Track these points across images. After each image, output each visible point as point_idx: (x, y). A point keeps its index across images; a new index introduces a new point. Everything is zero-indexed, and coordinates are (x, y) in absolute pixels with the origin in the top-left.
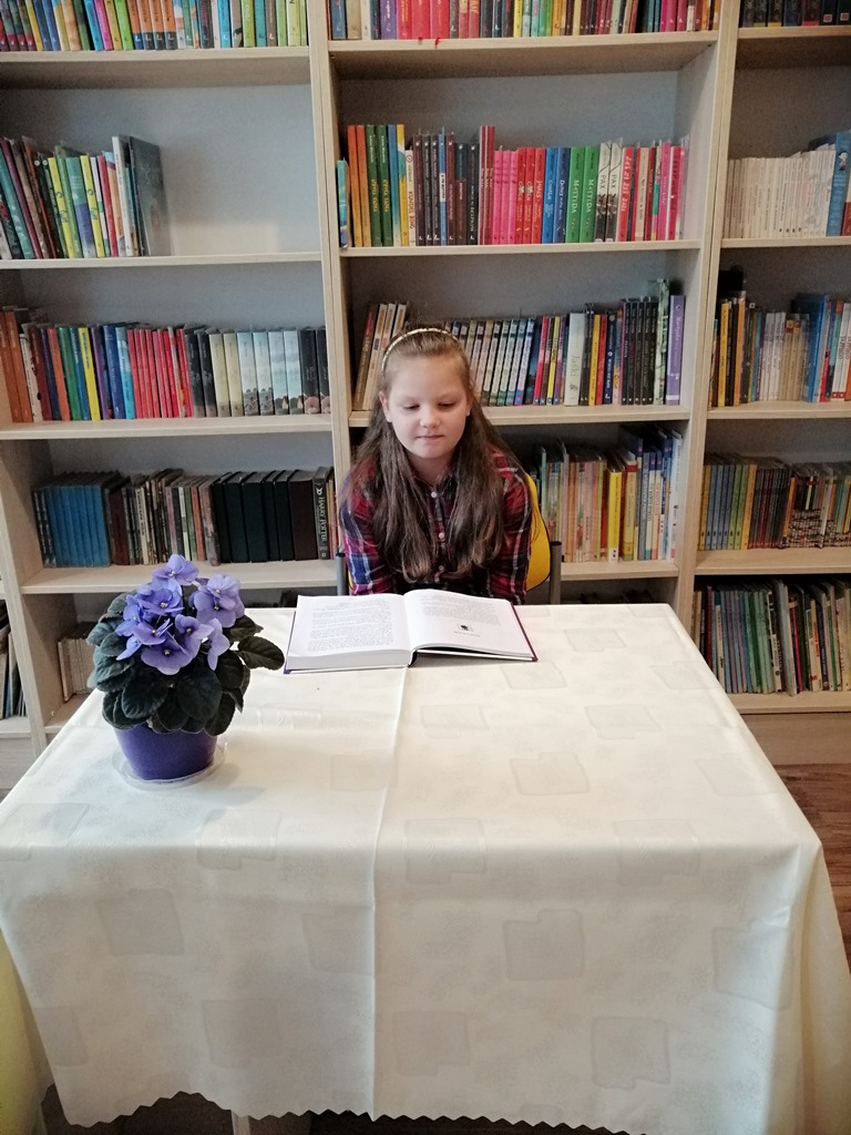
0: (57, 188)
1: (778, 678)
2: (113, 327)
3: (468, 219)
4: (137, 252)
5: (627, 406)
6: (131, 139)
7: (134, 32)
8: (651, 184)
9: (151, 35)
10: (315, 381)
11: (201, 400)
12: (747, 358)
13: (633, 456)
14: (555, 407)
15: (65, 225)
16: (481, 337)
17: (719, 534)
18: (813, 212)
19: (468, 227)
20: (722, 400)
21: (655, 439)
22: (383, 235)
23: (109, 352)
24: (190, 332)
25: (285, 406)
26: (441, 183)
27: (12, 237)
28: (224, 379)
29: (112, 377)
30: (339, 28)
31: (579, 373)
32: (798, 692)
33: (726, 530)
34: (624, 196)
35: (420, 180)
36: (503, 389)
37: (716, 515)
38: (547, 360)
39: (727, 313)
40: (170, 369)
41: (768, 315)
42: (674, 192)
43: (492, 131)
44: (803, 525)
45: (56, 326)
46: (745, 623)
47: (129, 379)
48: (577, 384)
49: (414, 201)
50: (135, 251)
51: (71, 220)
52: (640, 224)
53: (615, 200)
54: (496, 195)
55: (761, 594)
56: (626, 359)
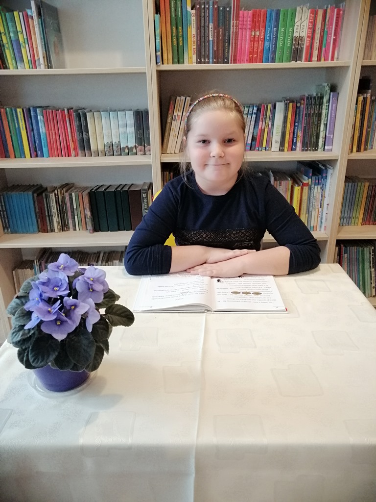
1: (374, 290)
2: (35, 108)
3: (224, 50)
4: (47, 67)
5: (304, 152)
8: (323, 30)
10: (142, 138)
12: (369, 127)
13: (306, 178)
14: (267, 152)
15: (7, 51)
17: (347, 218)
19: (224, 54)
20: (355, 149)
21: (317, 169)
22: (178, 58)
23: (34, 122)
24: (76, 111)
25: (127, 151)
26: (210, 29)
28: (95, 136)
29: (36, 135)
31: (280, 134)
33: (351, 215)
34: (308, 37)
35: (199, 27)
37: (347, 208)
38: (263, 127)
39: (361, 102)
40: (66, 131)
42: (335, 35)
45: (5, 107)
46: (359, 263)
47: (45, 136)
48: (279, 140)
49: (195, 39)
50: (46, 66)
51: (11, 48)
52: (315, 53)
53: (303, 39)
54: (239, 36)
55: (368, 248)
56: (305, 127)
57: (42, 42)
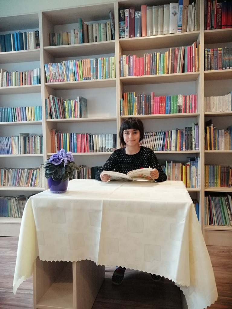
0: (66, 106)
1: (231, 222)
2: (74, 133)
5: (187, 151)
6: (81, 97)
7: (83, 77)
8: (190, 103)
9: (86, 78)
11: (91, 149)
12: (215, 140)
13: (188, 162)
14: (169, 151)
16: (152, 136)
17: (213, 183)
18: (227, 107)
19: (149, 112)
20: (208, 149)
21: (194, 158)
22: (130, 113)
23: (73, 138)
24: (89, 134)
25: (108, 150)
26: (143, 103)
27: (56, 116)
29: (73, 144)
30: (122, 75)
31: (175, 143)
34: (183, 105)
35: (138, 103)
36: (157, 147)
38: (167, 140)
39: (208, 129)
40: (85, 142)
41: (220, 130)
42: (195, 104)
43: (154, 93)
45: (63, 133)
46: (220, 206)
47: (76, 144)
48: (175, 146)
49: (137, 107)
50: (80, 117)
51: (68, 113)
54: (155, 106)
55: (224, 198)
56: (186, 140)
57: (80, 110)
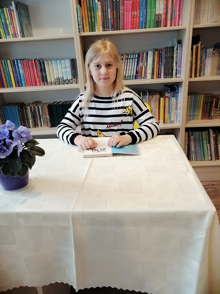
1: (210, 157)
2: (17, 60)
3: (117, 23)
5: (165, 79)
6: (17, 2)
8: (172, 10)
10: (75, 74)
11: (43, 81)
12: (201, 63)
13: (167, 93)
14: (144, 79)
15: (1, 29)
16: (122, 59)
17: (193, 115)
19: (118, 26)
20: (193, 75)
21: (173, 88)
22: (92, 29)
23: (17, 67)
24: (39, 61)
25: (67, 82)
26: (109, 12)
28: (49, 74)
29: (18, 75)
31: (151, 69)
32: (215, 160)
33: (195, 114)
34: (164, 14)
35: (103, 11)
36: (129, 74)
37: (192, 110)
38: (142, 65)
39: (195, 49)
40: (34, 72)
41: (208, 49)
42: (179, 12)
44: (217, 112)
46: (200, 141)
47: (23, 75)
48: (151, 72)
49: (101, 18)
50: (21, 36)
51: (3, 28)
52: (169, 22)
53: (161, 15)
54: (125, 15)
55: (205, 133)
56: (165, 64)
57: (19, 24)
